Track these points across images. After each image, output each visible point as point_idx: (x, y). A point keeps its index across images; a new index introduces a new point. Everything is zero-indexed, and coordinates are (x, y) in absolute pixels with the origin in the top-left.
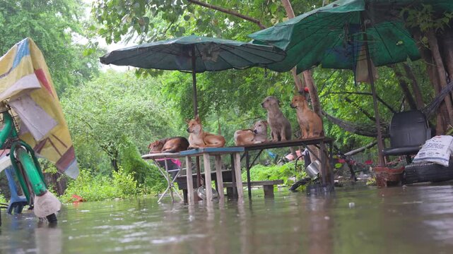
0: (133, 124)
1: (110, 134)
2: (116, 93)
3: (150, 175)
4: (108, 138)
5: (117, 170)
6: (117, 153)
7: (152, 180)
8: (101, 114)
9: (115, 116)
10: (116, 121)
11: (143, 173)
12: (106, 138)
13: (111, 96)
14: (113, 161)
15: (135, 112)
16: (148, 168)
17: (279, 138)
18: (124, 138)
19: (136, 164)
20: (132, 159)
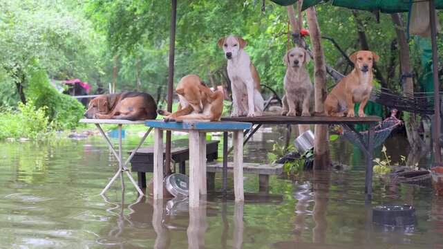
0: (46, 44)
1: (17, 54)
2: (27, 7)
3: (62, 106)
4: (14, 59)
5: (24, 102)
6: (24, 77)
7: (64, 112)
8: (8, 31)
9: (25, 34)
10: (26, 39)
11: (53, 103)
12: (11, 58)
13: (20, 9)
14: (18, 85)
15: (49, 30)
16: (59, 98)
17: (299, 110)
18: (32, 60)
19: (46, 91)
20: (41, 86)
